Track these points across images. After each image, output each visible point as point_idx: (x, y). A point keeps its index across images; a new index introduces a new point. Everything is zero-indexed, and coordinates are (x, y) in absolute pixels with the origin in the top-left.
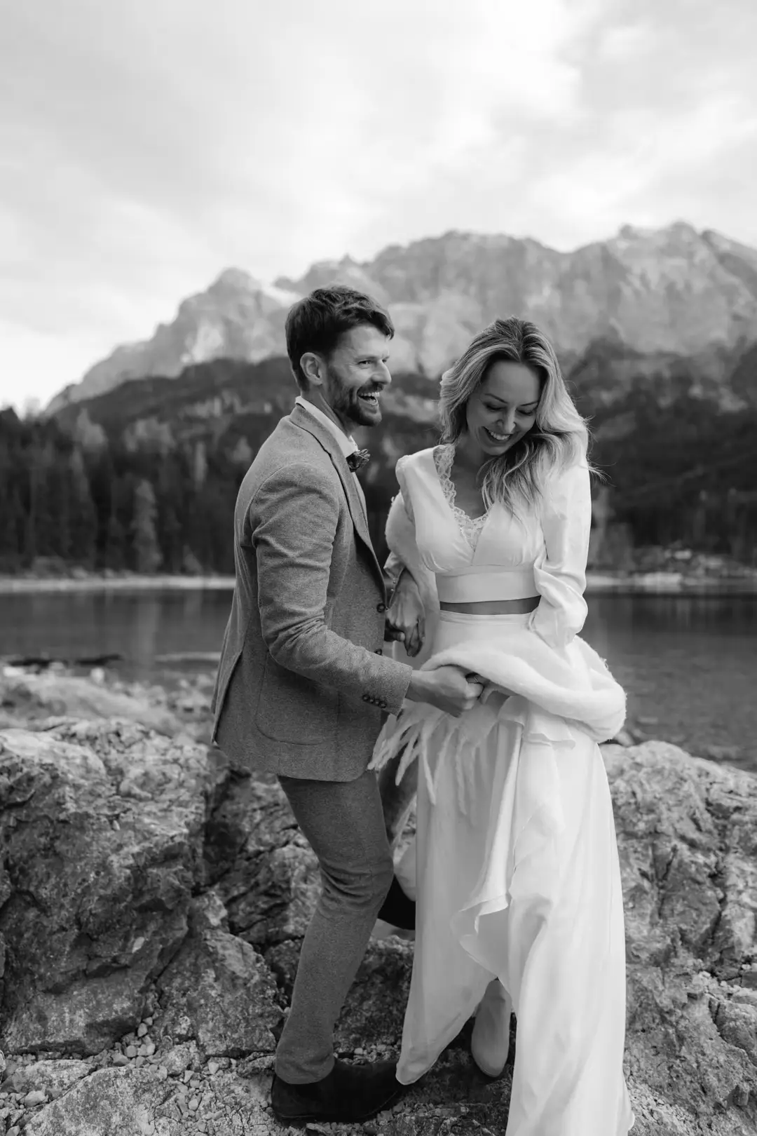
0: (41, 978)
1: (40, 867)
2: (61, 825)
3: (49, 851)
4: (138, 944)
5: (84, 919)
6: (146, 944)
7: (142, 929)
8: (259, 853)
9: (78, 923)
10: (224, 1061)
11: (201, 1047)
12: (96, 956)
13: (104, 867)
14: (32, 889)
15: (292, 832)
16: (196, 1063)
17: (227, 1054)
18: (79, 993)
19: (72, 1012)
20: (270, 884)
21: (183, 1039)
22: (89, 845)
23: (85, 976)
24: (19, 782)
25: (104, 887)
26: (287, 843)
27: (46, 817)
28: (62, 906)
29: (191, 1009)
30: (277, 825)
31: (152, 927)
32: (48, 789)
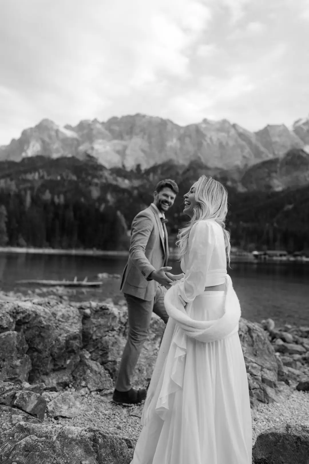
0: (41, 371)
1: (37, 340)
2: (41, 328)
3: (39, 335)
4: (68, 362)
5: (53, 354)
6: (71, 362)
7: (69, 358)
8: (96, 339)
9: (51, 355)
10: (96, 392)
11: (89, 389)
12: (57, 365)
13: (57, 340)
14: (35, 346)
15: (107, 333)
16: (88, 392)
17: (97, 390)
18: (53, 375)
19: (52, 380)
20: (102, 347)
21: (84, 387)
22: (51, 334)
23: (54, 370)
24: (26, 316)
25: (58, 345)
26: (106, 336)
27: (37, 326)
28: (46, 351)
29: (84, 379)
30: (102, 331)
31: (72, 357)
32: (35, 318)
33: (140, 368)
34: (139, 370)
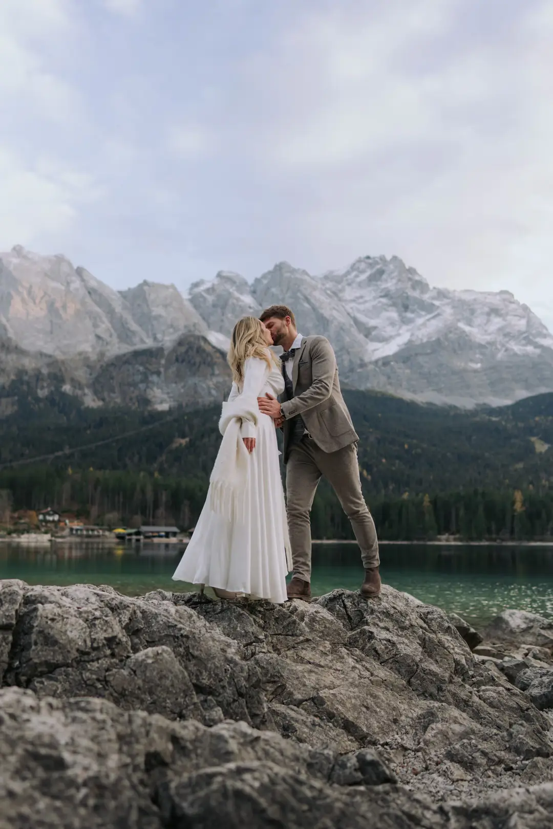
33: (365, 704)
34: (367, 708)
